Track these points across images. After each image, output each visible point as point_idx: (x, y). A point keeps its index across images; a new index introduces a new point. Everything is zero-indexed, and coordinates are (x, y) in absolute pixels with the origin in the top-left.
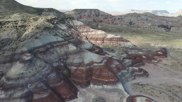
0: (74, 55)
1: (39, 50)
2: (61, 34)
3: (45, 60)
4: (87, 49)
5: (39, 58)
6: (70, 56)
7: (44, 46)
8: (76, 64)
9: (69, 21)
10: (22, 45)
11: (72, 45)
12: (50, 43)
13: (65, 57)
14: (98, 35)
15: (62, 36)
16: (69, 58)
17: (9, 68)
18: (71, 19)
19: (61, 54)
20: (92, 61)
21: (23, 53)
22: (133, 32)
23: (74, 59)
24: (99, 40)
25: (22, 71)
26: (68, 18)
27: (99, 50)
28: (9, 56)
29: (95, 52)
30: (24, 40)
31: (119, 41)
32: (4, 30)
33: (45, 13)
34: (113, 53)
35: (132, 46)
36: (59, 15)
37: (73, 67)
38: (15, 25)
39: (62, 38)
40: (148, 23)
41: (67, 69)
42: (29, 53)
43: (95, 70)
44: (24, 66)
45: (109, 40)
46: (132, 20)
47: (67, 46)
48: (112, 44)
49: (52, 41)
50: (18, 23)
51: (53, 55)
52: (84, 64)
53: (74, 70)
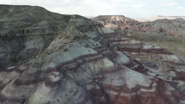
0: (112, 74)
1: (68, 66)
2: (93, 45)
3: (76, 80)
4: (124, 65)
5: (69, 77)
6: (107, 75)
7: (75, 60)
8: (117, 88)
9: (98, 28)
10: (49, 59)
11: (107, 59)
12: (81, 57)
13: (101, 76)
14: (132, 45)
15: (94, 47)
16: (106, 78)
17: (33, 91)
18: (100, 26)
19: (95, 72)
20: (138, 85)
21: (50, 71)
22: (170, 41)
23: (112, 79)
24: (134, 52)
25: (48, 99)
26: (97, 25)
27: (138, 65)
28: (33, 74)
29: (133, 68)
30: (51, 53)
31: (160, 53)
32: (31, 39)
33: (72, 19)
34: (157, 69)
35: (178, 61)
36: (87, 22)
37: (112, 92)
38: (42, 33)
39: (94, 49)
40: (183, 30)
41: (105, 95)
42: (57, 72)
43: (143, 98)
44: (52, 91)
45: (147, 52)
46: (163, 27)
47: (102, 61)
48: (150, 56)
49: (83, 54)
50: (45, 31)
51: (85, 73)
52: (128, 89)
53: (114, 96)
